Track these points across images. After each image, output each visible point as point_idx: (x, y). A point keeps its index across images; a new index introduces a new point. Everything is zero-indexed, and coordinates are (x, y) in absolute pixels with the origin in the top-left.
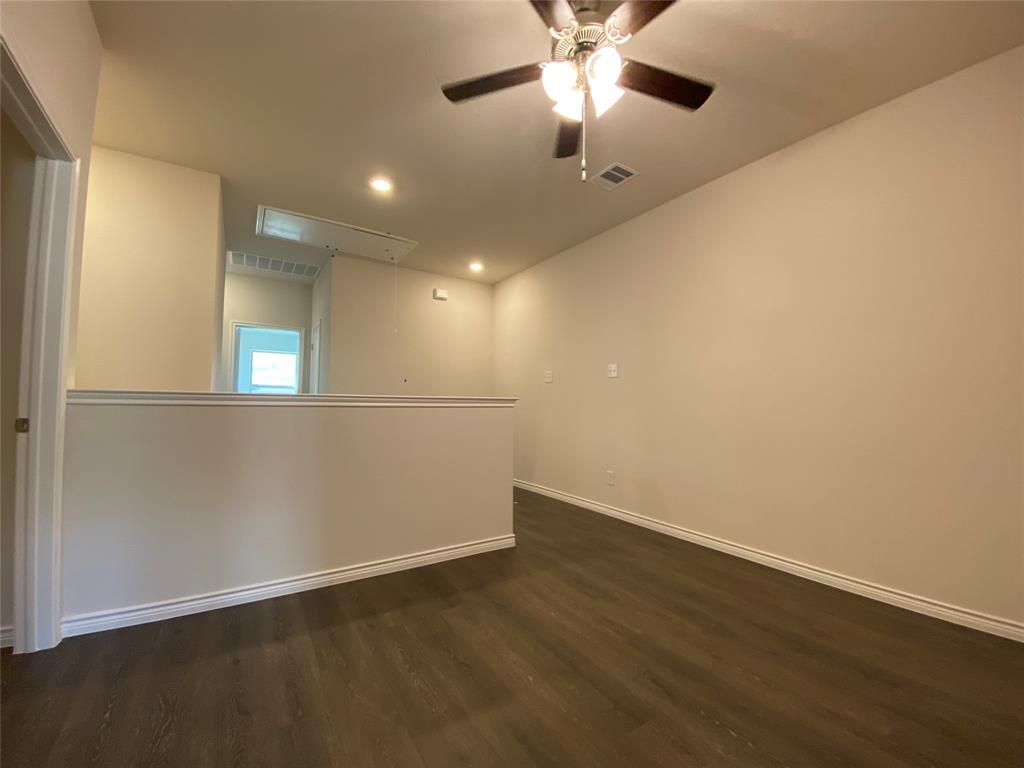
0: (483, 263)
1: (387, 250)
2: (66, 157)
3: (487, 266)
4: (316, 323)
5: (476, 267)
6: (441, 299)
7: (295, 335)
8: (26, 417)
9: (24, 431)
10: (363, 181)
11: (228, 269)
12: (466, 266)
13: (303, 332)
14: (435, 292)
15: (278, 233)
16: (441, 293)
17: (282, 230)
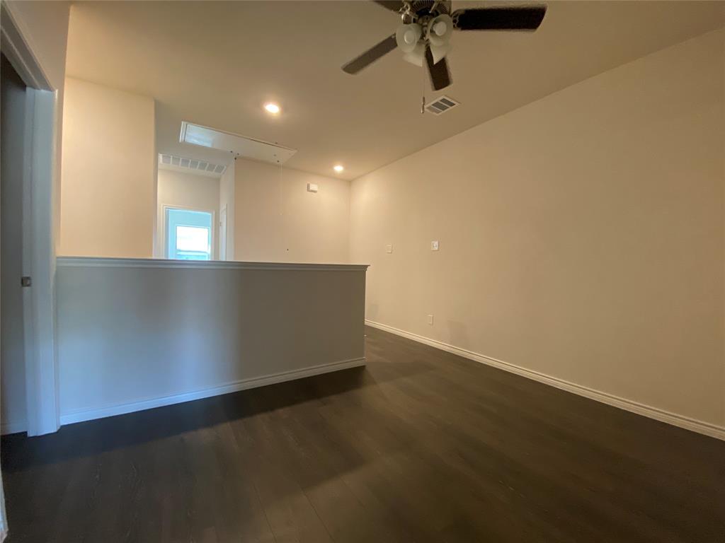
0: (343, 166)
1: (275, 155)
2: (48, 87)
3: (346, 168)
4: (223, 207)
5: (339, 169)
6: (312, 191)
7: (208, 215)
8: (28, 276)
9: (29, 285)
10: (259, 104)
11: (159, 167)
12: (331, 167)
13: (214, 213)
14: (308, 186)
15: (195, 141)
16: (313, 187)
17: (199, 139)
